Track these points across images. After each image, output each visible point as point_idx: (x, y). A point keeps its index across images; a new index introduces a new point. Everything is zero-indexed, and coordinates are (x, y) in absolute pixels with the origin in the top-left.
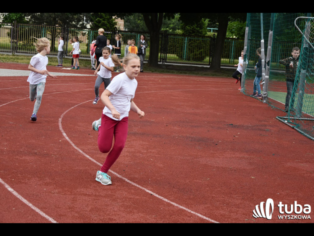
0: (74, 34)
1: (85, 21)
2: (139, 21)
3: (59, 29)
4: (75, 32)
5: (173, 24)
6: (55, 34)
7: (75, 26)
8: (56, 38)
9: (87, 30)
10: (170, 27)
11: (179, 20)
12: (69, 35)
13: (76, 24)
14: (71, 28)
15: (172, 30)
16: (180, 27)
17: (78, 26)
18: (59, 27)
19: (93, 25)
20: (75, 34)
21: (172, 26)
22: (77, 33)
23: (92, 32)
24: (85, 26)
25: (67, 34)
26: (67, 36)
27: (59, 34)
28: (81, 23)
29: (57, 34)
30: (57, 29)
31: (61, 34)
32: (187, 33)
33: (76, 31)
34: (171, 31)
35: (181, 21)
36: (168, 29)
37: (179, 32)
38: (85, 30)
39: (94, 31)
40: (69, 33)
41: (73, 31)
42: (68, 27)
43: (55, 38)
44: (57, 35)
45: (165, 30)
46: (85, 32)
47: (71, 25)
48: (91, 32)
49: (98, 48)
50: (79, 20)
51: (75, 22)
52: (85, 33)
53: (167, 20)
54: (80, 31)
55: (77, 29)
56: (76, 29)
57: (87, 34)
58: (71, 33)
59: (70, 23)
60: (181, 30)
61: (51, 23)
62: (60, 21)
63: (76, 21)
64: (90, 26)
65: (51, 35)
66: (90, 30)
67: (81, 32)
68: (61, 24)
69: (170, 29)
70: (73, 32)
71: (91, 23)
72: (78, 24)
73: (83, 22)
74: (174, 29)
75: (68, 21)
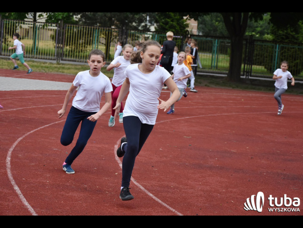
0: (134, 38)
1: (148, 22)
2: (217, 23)
3: (116, 32)
4: (135, 36)
5: (261, 27)
6: (111, 38)
7: (136, 29)
8: (112, 43)
9: (151, 33)
10: (257, 31)
11: (269, 23)
12: (128, 40)
13: (138, 25)
14: (131, 30)
15: (259, 34)
16: (269, 31)
17: (140, 28)
18: (116, 29)
19: (158, 27)
20: (136, 38)
21: (259, 29)
22: (138, 37)
23: (158, 36)
24: (149, 28)
25: (126, 38)
26: (125, 40)
27: (116, 38)
28: (143, 24)
29: (113, 37)
30: (114, 31)
31: (118, 38)
32: (278, 39)
33: (137, 35)
34: (257, 36)
35: (272, 25)
36: (254, 33)
37: (269, 37)
38: (149, 33)
39: (160, 35)
40: (128, 37)
41: (133, 34)
42: (127, 30)
43: (110, 42)
44: (113, 39)
45: (250, 34)
46: (148, 35)
47: (131, 27)
48: (156, 36)
49: (165, 57)
50: (141, 21)
51: (135, 22)
52: (148, 37)
53: (253, 21)
54: (141, 35)
55: (138, 32)
56: (136, 32)
57: (150, 38)
58: (130, 37)
59: (130, 24)
60: (271, 35)
61: (106, 24)
62: (118, 21)
63: (137, 21)
64: (155, 28)
65: (105, 39)
66: (155, 33)
67: (143, 35)
68: (119, 25)
69: (257, 34)
70: (133, 36)
71: (157, 24)
72: (139, 25)
73: (146, 23)
74: (262, 33)
75: (127, 21)
